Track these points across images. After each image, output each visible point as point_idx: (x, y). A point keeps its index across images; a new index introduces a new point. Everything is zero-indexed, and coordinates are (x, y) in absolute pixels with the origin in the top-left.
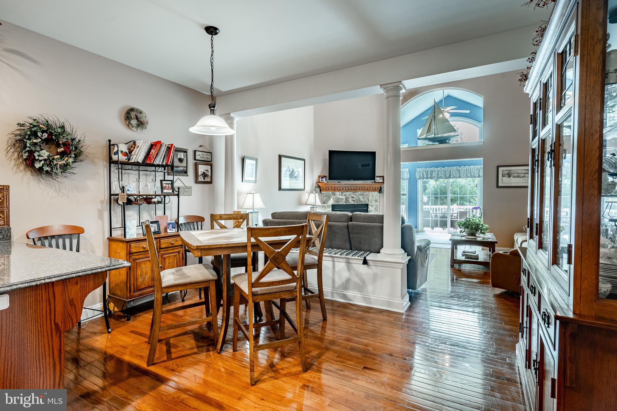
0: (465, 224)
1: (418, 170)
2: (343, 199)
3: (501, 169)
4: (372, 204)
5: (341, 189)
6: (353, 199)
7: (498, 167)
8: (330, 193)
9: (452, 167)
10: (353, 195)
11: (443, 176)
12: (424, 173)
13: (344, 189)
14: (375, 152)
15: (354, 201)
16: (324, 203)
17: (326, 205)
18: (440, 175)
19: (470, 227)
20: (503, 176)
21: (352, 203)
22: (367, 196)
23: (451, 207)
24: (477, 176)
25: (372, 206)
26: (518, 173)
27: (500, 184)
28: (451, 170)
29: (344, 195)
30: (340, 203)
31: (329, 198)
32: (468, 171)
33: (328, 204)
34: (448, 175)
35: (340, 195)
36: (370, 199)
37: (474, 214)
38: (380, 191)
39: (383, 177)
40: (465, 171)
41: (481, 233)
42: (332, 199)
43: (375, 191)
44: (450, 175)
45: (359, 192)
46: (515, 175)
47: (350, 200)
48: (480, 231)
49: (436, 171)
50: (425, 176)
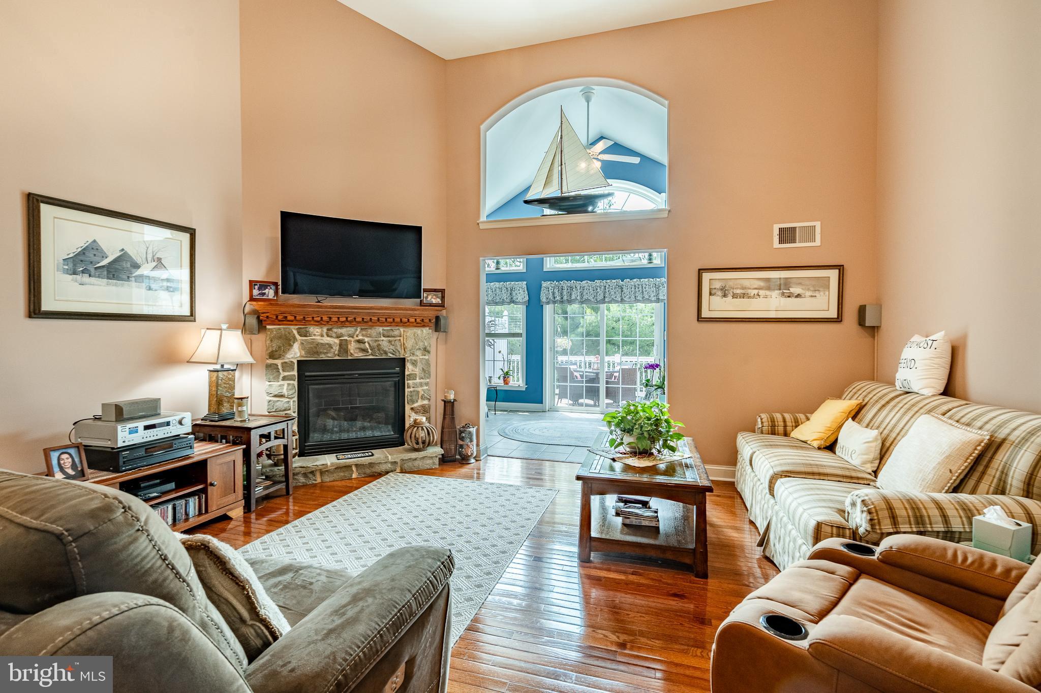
0: (623, 420)
1: (544, 284)
2: (330, 346)
3: (706, 277)
4: (414, 358)
5: (325, 318)
6: (362, 346)
7: (700, 271)
8: (294, 330)
9: (608, 281)
10: (363, 335)
11: (591, 298)
12: (556, 291)
13: (334, 319)
14: (420, 228)
15: (364, 350)
16: (272, 356)
17: (279, 362)
18: (585, 297)
19: (636, 432)
20: (711, 294)
21: (360, 355)
22: (402, 338)
23: (607, 359)
24: (653, 299)
25: (414, 363)
26: (743, 288)
27: (705, 314)
28: (607, 286)
29: (334, 335)
30: (323, 357)
31: (288, 341)
32: (637, 290)
33: (286, 361)
34: (600, 297)
35: (322, 336)
36: (409, 344)
37: (649, 378)
38: (437, 324)
39: (442, 291)
40: (633, 289)
41: (665, 445)
42: (296, 347)
43: (424, 326)
44: (604, 297)
45: (381, 329)
46: (738, 291)
47: (352, 347)
48: (661, 442)
49: (578, 288)
50: (558, 298)
